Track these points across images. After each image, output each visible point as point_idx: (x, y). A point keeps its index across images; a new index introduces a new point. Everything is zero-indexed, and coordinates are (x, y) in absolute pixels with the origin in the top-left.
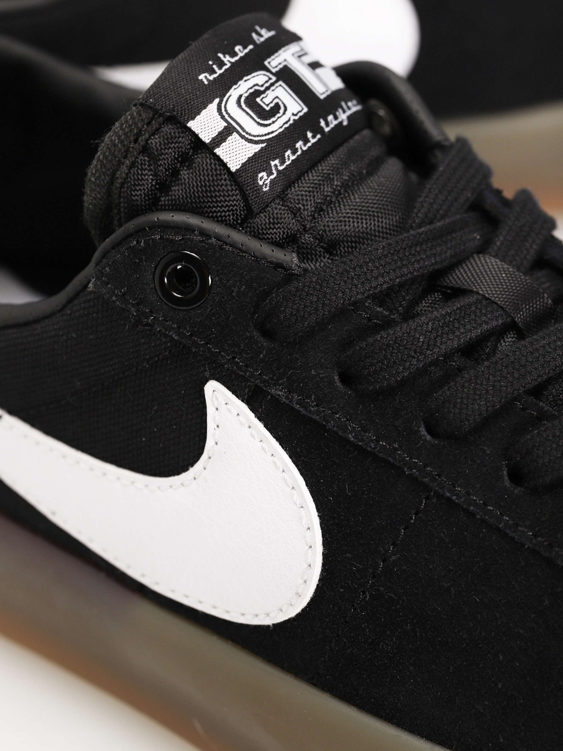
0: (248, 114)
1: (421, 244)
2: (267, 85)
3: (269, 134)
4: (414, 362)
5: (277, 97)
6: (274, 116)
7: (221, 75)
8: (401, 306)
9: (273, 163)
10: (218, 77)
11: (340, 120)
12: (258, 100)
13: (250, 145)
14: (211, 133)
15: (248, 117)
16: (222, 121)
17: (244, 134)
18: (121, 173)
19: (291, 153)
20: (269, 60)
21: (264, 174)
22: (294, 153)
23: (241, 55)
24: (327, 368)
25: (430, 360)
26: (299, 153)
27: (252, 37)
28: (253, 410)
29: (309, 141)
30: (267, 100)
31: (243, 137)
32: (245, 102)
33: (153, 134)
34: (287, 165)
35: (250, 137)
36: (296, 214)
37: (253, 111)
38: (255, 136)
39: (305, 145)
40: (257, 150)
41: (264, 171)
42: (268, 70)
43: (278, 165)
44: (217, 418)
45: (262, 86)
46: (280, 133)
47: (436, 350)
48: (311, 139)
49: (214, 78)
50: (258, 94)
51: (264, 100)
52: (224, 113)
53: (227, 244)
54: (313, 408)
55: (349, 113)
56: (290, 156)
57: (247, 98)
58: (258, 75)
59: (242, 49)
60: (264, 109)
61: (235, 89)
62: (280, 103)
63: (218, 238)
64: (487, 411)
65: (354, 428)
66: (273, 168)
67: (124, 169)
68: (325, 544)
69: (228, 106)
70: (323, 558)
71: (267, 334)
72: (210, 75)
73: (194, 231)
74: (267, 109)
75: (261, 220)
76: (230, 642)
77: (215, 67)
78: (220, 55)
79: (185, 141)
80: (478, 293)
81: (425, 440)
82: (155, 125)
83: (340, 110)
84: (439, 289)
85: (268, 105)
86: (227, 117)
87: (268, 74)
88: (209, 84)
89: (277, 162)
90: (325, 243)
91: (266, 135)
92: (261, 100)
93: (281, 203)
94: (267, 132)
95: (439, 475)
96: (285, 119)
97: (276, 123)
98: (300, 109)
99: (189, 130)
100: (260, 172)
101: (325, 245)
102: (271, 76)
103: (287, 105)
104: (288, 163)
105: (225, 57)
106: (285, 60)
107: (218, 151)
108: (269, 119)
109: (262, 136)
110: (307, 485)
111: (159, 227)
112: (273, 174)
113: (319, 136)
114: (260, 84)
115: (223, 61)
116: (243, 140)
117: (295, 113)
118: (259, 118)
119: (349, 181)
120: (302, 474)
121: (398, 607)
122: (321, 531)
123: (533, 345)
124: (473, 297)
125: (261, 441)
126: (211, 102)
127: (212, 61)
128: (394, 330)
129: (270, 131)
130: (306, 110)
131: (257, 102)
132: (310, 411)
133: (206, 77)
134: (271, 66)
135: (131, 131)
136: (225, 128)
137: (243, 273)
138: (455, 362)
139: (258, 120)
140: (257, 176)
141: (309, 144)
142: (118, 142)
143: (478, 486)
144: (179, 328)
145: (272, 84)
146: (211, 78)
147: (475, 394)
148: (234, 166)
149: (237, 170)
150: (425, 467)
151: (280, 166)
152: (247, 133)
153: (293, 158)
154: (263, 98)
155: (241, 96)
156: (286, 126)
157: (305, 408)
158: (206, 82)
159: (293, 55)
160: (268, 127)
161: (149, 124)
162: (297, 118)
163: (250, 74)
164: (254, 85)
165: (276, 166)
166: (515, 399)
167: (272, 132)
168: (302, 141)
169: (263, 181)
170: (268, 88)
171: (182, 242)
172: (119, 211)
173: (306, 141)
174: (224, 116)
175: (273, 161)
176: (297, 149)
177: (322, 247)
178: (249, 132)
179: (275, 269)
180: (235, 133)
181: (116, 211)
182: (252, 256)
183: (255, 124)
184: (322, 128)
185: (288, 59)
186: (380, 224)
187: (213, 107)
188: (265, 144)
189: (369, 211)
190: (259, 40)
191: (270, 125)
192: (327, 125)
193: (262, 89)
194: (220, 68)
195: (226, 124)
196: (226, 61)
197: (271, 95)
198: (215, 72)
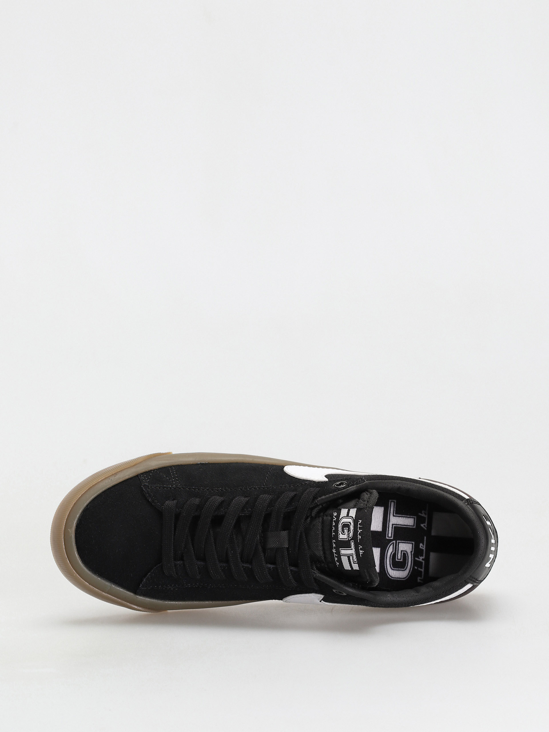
6: (342, 528)
9: (336, 518)
12: (347, 528)
13: (342, 517)
14: (351, 511)
15: (346, 522)
22: (334, 526)
32: (349, 525)
40: (340, 517)
42: (352, 539)
46: (339, 526)
50: (349, 530)
56: (334, 524)
60: (345, 528)
61: (353, 525)
69: (351, 520)
79: (353, 505)
86: (350, 517)
92: (347, 529)
93: (330, 515)
94: (341, 523)
96: (340, 531)
98: (340, 538)
99: (355, 508)
100: (337, 514)
103: (343, 535)
104: (333, 522)
107: (347, 509)
112: (334, 517)
116: (344, 516)
117: (340, 535)
118: (345, 524)
133: (360, 522)
146: (359, 522)
148: (343, 510)
149: (341, 510)
152: (344, 518)
155: (351, 525)
158: (359, 521)
164: (351, 531)
165: (335, 519)
168: (334, 531)
169: (335, 513)
170: (348, 534)
176: (334, 528)
180: (347, 516)
183: (344, 522)
184: (334, 540)
187: (354, 517)
188: (340, 520)
191: (341, 525)
193: (349, 533)
194: (359, 527)
195: (349, 516)
196: (360, 530)
197: (346, 533)
198: (359, 525)
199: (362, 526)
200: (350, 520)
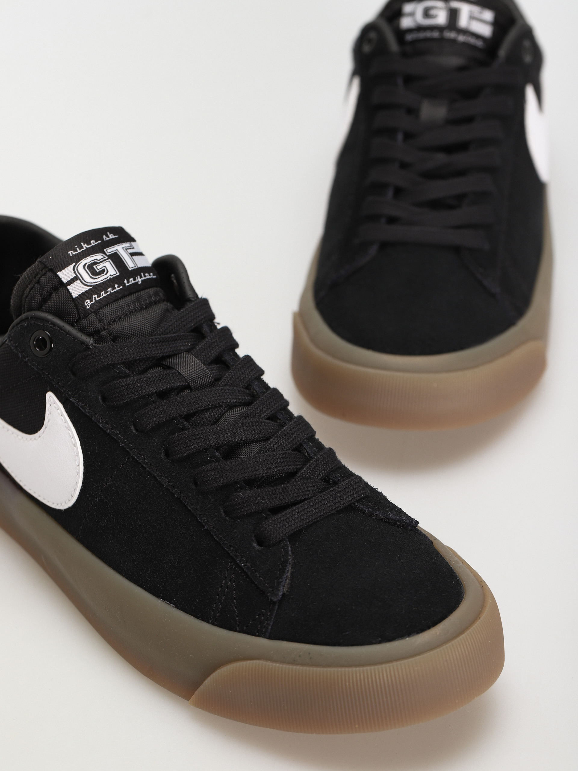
0: (87, 272)
1: (156, 343)
2: (102, 260)
3: (95, 283)
4: (133, 395)
5: (105, 266)
6: (100, 275)
7: (79, 253)
8: (138, 370)
9: (94, 296)
10: (78, 253)
11: (137, 281)
12: (94, 266)
13: (85, 286)
14: (67, 279)
15: (86, 274)
16: (74, 274)
17: (83, 281)
18: (26, 292)
19: (104, 293)
20: (107, 249)
21: (88, 301)
22: (105, 293)
23: (93, 245)
24: (96, 393)
25: (140, 396)
26: (109, 293)
27: (103, 237)
28: (65, 407)
29: (116, 289)
30: (99, 267)
31: (82, 282)
32: (87, 267)
33: (43, 275)
34: (101, 298)
35: (85, 283)
36: (101, 321)
37: (90, 271)
38: (88, 283)
39: (112, 290)
40: (87, 289)
41: (89, 299)
42: (105, 253)
43: (97, 297)
44: (50, 409)
45: (99, 260)
46: (101, 283)
47: (144, 391)
48: (116, 288)
49: (76, 254)
50: (95, 263)
51: (97, 267)
52: (76, 270)
53: (62, 330)
54: (87, 410)
55: (144, 278)
56: (103, 294)
57: (89, 265)
58: (98, 255)
59: (94, 242)
60: (96, 271)
61: (84, 260)
62: (106, 269)
63: (59, 326)
64: (159, 422)
65: (103, 422)
66: (94, 299)
67: (28, 290)
68: (85, 473)
69: (78, 267)
70: (83, 480)
71: (74, 374)
72: (74, 252)
73: (49, 322)
74: (98, 271)
75: (84, 322)
76: (50, 517)
77: (78, 249)
78: (82, 244)
79: (56, 282)
80: (176, 370)
81: (132, 432)
82: (44, 271)
83: (139, 277)
84: (161, 365)
85: (98, 270)
86: (77, 272)
87: (104, 255)
88: (72, 256)
89: (96, 296)
90: (112, 337)
91: (93, 283)
92: (96, 267)
93: (95, 315)
94: (94, 282)
95: (134, 449)
96: (105, 276)
97: (100, 278)
98: (115, 273)
99: (58, 276)
100: (87, 299)
101: (112, 338)
102: (105, 256)
103: (109, 270)
104: (101, 297)
105: (84, 245)
106: (117, 250)
107: (69, 287)
108: (97, 276)
109: (92, 283)
110: (81, 445)
111: (35, 318)
112: (93, 301)
113: (121, 287)
114: (98, 259)
115: (83, 247)
116: (82, 284)
117: (112, 275)
118: (92, 275)
119: (133, 310)
120: (80, 440)
121: (108, 506)
122: (83, 467)
123: (191, 396)
124: (173, 371)
125: (65, 422)
126: (71, 265)
127: (77, 245)
128: (126, 380)
129: (96, 281)
130: (118, 274)
131: (93, 267)
132: (86, 411)
133: (72, 253)
134: (107, 252)
135: (33, 273)
136: (75, 277)
137: (66, 344)
138: (153, 398)
139: (91, 276)
140: (85, 301)
141: (115, 290)
142: (27, 277)
143: (149, 456)
144: (38, 365)
145: (104, 260)
146: (74, 253)
147: (156, 414)
148: (74, 295)
149: (76, 297)
150: (129, 444)
151: (98, 298)
152: (84, 281)
153: (104, 295)
154: (97, 266)
155: (86, 264)
156: (105, 280)
157: (84, 409)
158: (71, 255)
159: (123, 248)
160: (95, 280)
161: (42, 270)
162: (112, 277)
163: (95, 254)
164: (95, 260)
165: (95, 298)
166: (174, 419)
167: (97, 282)
168: (111, 288)
169: (87, 304)
170: (101, 262)
171: (43, 326)
172: (24, 308)
173: (114, 288)
174: (75, 272)
175: (94, 295)
176: (108, 291)
177: (111, 338)
178: (85, 281)
179: (82, 344)
180: (78, 280)
181: (23, 308)
182: (72, 337)
183: (89, 277)
184: (125, 284)
185: (118, 249)
186: (141, 331)
187: (71, 267)
188: (92, 287)
189: (145, 325)
190: (106, 239)
191: (96, 278)
192: (128, 282)
193: (99, 262)
194: (80, 250)
195: (75, 276)
196: (84, 246)
197: (102, 265)
198: (77, 251)
199: (76, 246)
200: (80, 269)
